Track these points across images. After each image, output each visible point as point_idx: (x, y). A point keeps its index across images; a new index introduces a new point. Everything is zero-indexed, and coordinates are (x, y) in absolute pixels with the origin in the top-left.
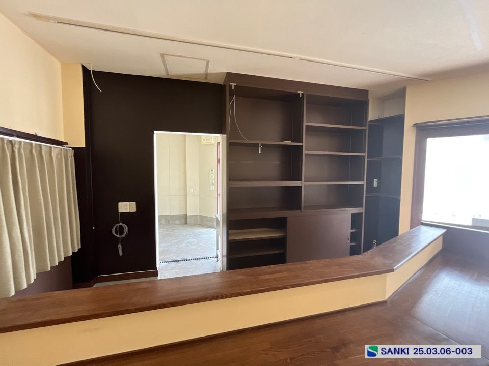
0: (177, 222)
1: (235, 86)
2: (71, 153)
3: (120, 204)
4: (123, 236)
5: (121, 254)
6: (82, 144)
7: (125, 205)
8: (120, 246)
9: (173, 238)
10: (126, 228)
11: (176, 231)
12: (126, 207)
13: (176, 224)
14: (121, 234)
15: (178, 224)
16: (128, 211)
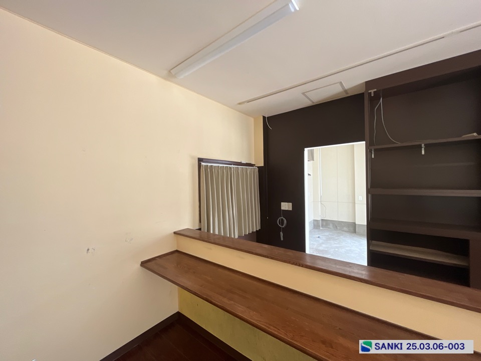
0: (345, 229)
1: (374, 92)
2: (257, 170)
3: (282, 203)
4: (283, 226)
5: (282, 239)
6: (262, 165)
7: (285, 205)
8: (282, 234)
9: (336, 242)
10: (285, 221)
11: (341, 237)
12: (286, 206)
13: (343, 231)
14: (282, 225)
15: (345, 231)
16: (287, 209)
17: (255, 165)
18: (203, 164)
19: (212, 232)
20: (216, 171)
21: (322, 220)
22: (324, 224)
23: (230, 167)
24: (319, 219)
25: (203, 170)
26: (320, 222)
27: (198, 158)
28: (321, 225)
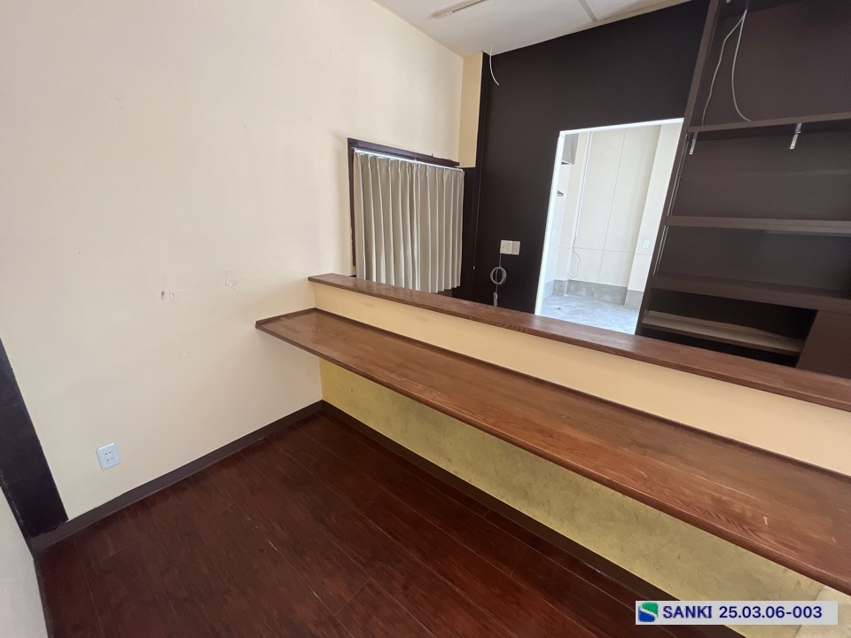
0: (607, 297)
2: (462, 174)
3: (503, 243)
4: (501, 283)
5: (496, 304)
7: (509, 244)
8: (496, 295)
10: (505, 274)
12: (509, 247)
13: (603, 301)
14: (499, 281)
15: (607, 302)
16: (510, 253)
17: (458, 164)
18: (357, 151)
19: (374, 280)
20: (384, 171)
21: (570, 281)
22: (572, 288)
23: (411, 165)
24: (565, 279)
25: (357, 164)
26: (566, 284)
27: (349, 139)
28: (565, 290)
